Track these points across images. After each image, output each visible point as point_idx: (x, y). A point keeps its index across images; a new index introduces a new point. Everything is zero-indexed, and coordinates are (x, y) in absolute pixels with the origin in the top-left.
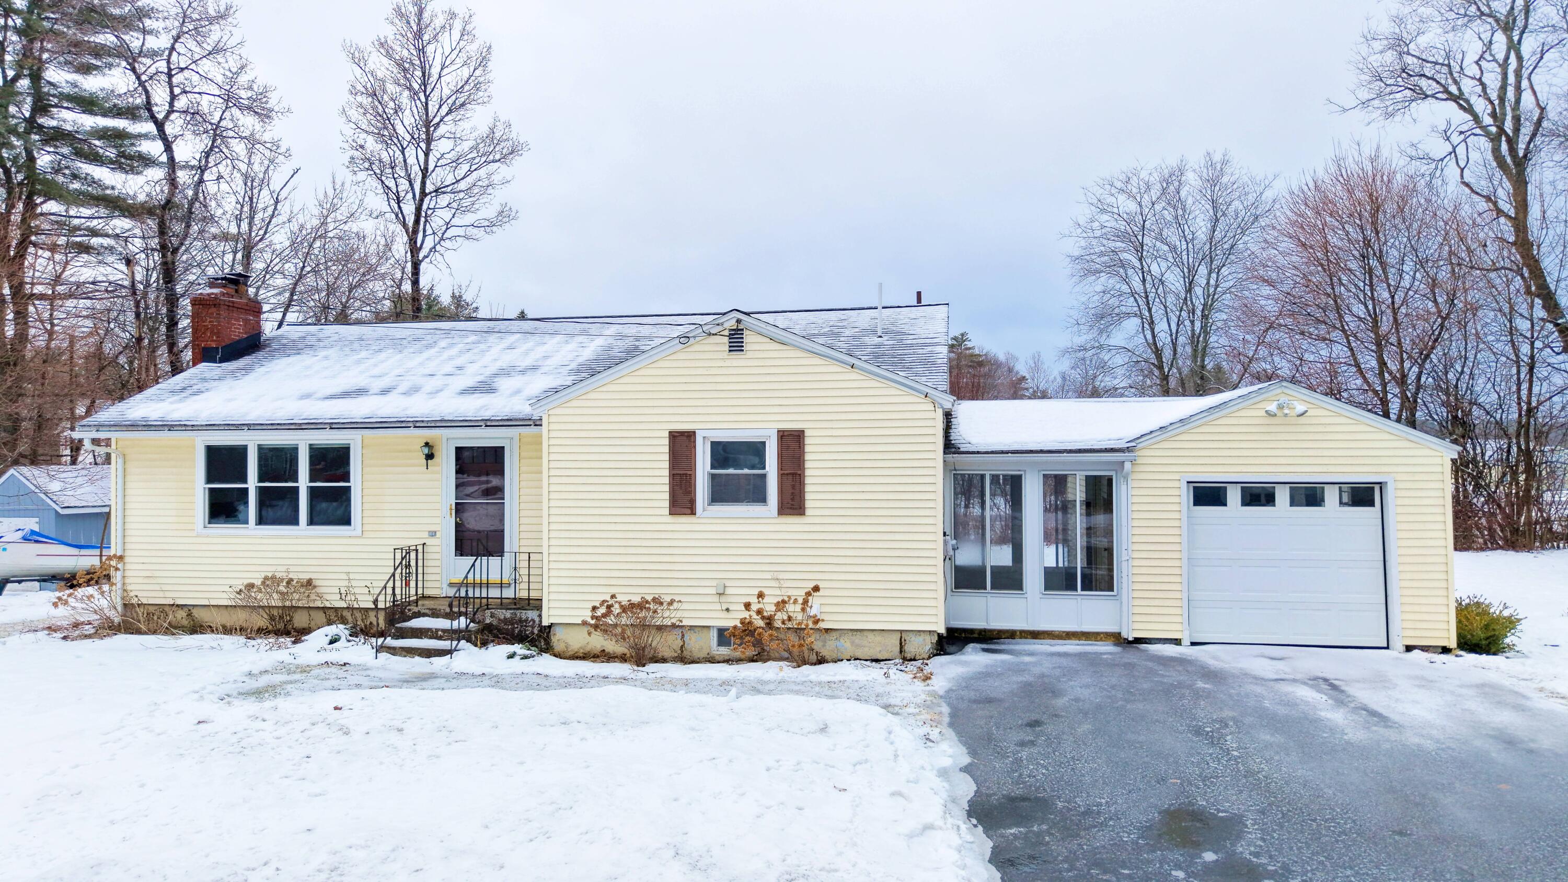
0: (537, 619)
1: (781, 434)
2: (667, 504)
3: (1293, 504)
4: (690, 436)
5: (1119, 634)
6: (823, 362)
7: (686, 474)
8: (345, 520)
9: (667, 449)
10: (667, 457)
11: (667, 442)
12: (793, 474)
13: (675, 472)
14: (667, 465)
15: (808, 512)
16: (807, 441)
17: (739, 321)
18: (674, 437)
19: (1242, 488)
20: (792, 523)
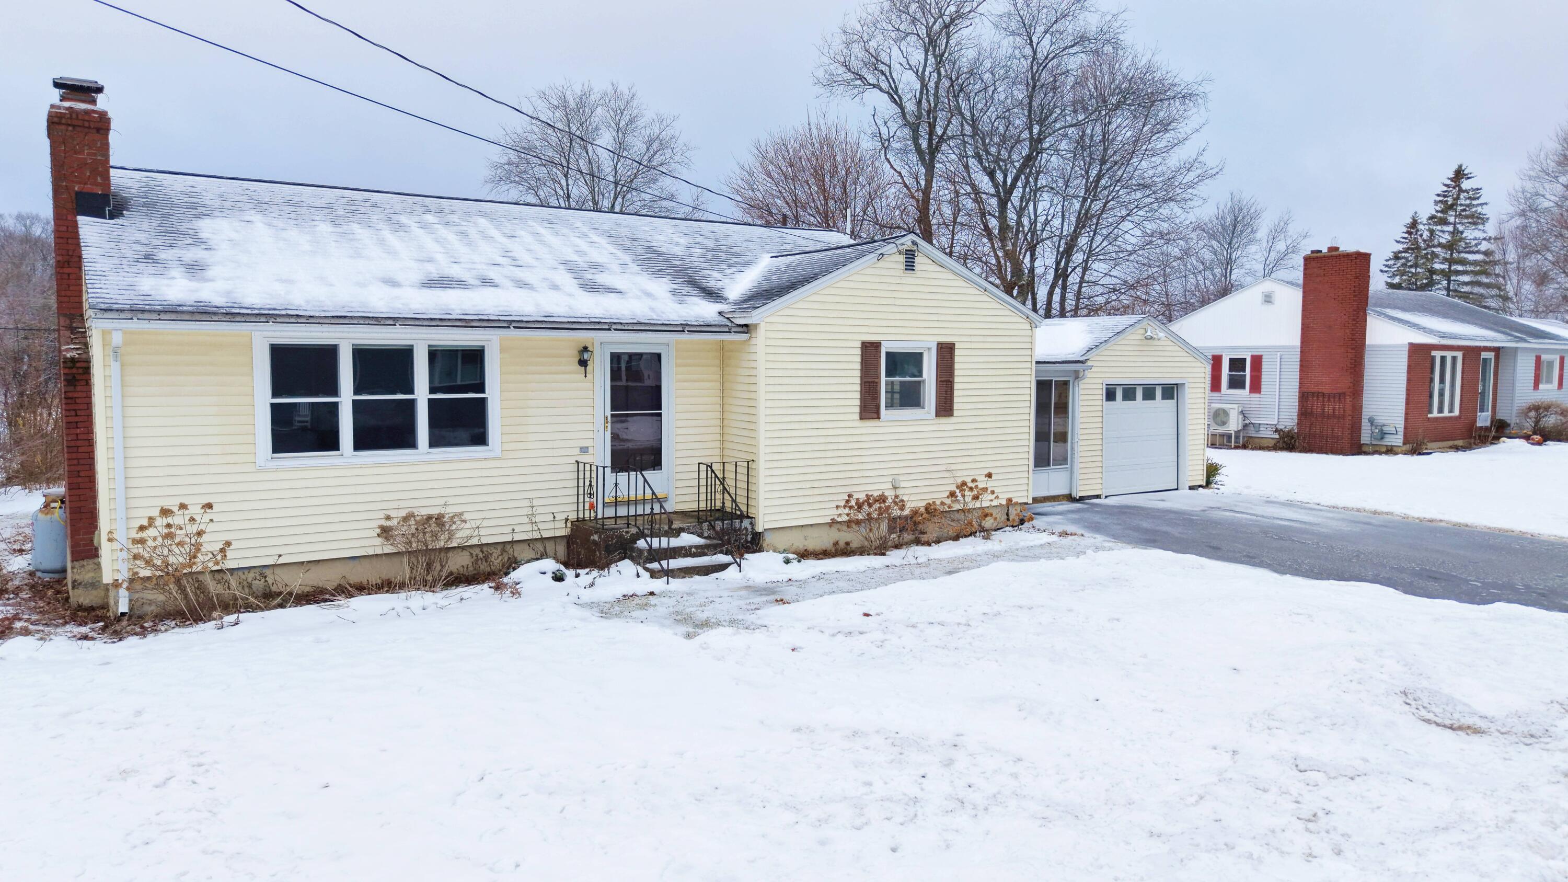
0: (749, 527)
1: (940, 346)
2: (857, 410)
3: (1144, 399)
4: (876, 346)
5: (1071, 495)
6: (965, 284)
7: (874, 382)
8: (480, 439)
9: (859, 359)
10: (858, 366)
11: (859, 352)
12: (946, 381)
13: (866, 380)
14: (858, 373)
15: (955, 413)
16: (957, 352)
17: (914, 243)
18: (866, 347)
19: (1123, 388)
20: (945, 423)
